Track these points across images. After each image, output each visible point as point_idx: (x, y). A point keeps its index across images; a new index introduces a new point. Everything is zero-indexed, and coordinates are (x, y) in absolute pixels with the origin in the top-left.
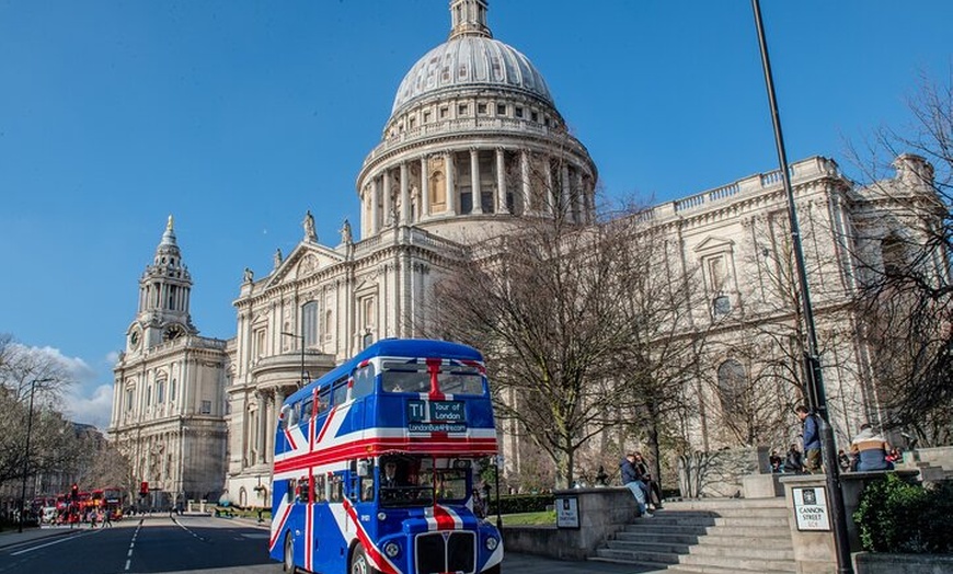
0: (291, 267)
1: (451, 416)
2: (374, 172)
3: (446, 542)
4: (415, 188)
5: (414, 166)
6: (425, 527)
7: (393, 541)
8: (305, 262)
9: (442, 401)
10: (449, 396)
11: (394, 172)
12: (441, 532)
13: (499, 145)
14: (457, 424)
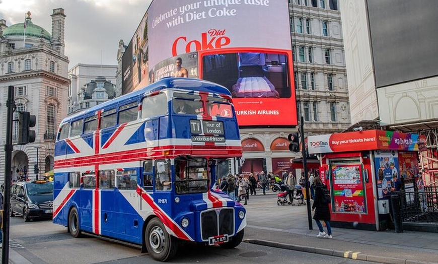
1: (216, 131)
3: (218, 216)
6: (205, 206)
9: (210, 120)
10: (214, 118)
12: (215, 209)
14: (220, 136)
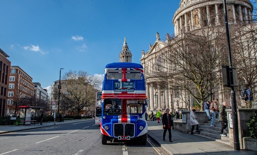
0: (154, 48)
1: (129, 86)
2: (177, 18)
3: (124, 127)
4: (190, 21)
5: (188, 14)
6: (117, 122)
7: (107, 125)
8: (157, 46)
10: (129, 80)
11: (183, 17)
12: (123, 123)
13: (216, 3)
14: (131, 89)
